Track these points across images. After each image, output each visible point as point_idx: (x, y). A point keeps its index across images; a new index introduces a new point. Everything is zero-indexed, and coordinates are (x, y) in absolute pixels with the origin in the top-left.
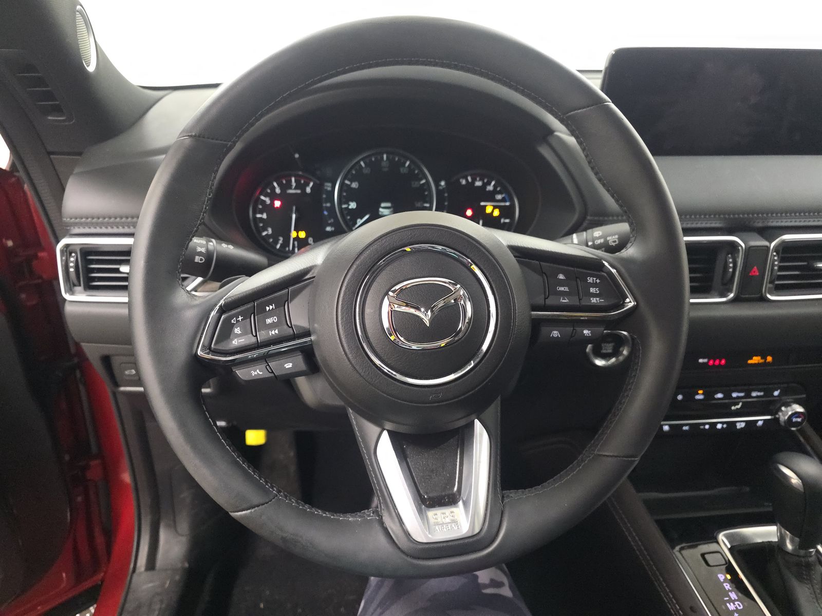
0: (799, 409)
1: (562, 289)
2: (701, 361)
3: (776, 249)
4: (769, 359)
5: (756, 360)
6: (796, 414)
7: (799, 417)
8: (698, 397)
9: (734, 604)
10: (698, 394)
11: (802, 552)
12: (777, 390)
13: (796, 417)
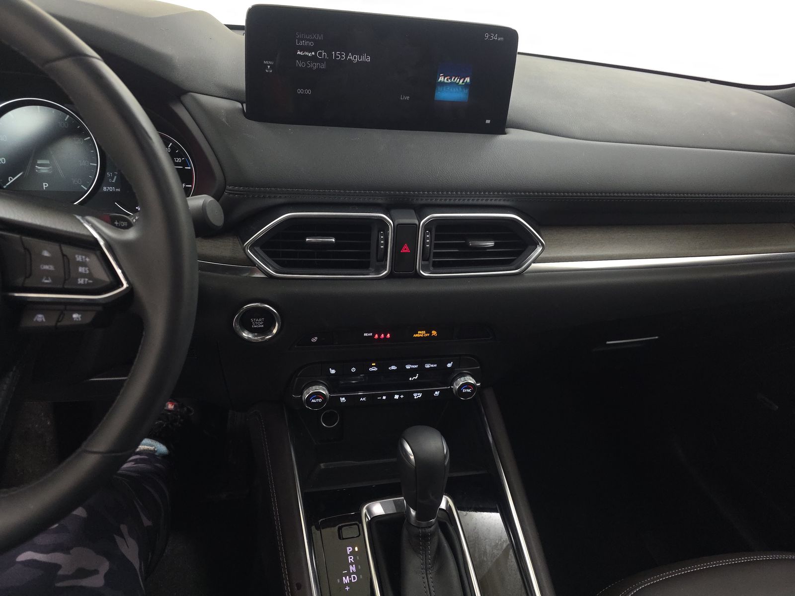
0: (471, 380)
1: (46, 267)
2: (365, 335)
3: (427, 226)
4: (434, 333)
5: (421, 334)
6: (467, 385)
7: (469, 388)
8: (371, 369)
9: (350, 577)
10: (372, 366)
11: (424, 523)
12: (450, 363)
13: (465, 388)
